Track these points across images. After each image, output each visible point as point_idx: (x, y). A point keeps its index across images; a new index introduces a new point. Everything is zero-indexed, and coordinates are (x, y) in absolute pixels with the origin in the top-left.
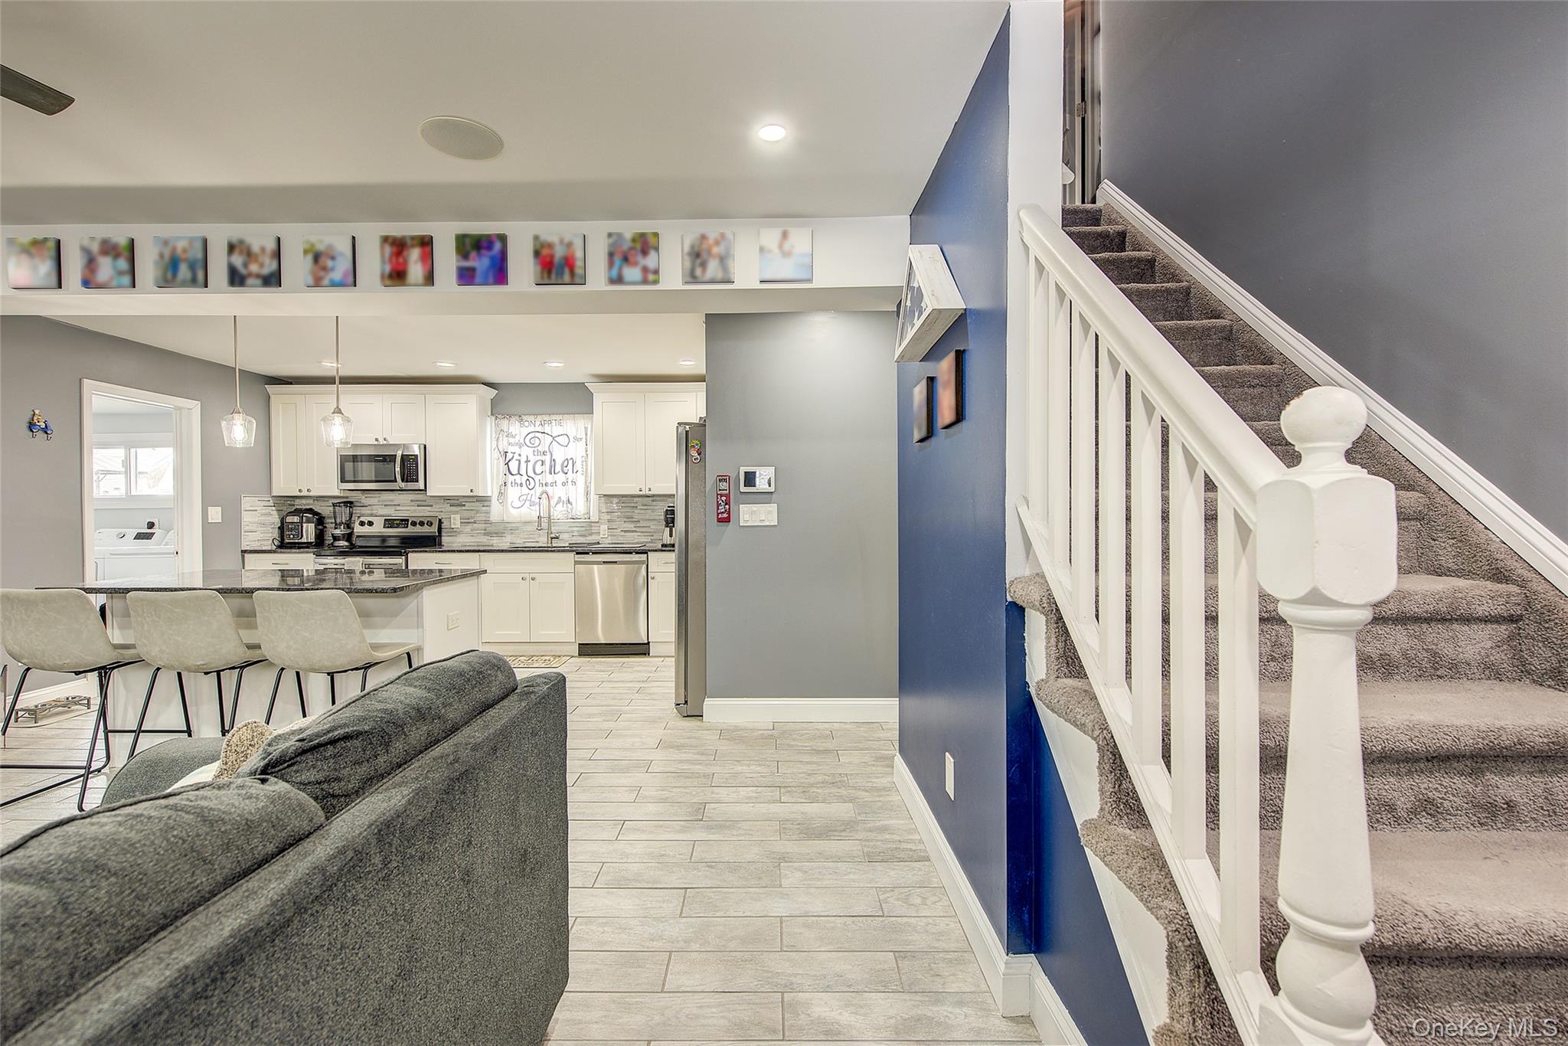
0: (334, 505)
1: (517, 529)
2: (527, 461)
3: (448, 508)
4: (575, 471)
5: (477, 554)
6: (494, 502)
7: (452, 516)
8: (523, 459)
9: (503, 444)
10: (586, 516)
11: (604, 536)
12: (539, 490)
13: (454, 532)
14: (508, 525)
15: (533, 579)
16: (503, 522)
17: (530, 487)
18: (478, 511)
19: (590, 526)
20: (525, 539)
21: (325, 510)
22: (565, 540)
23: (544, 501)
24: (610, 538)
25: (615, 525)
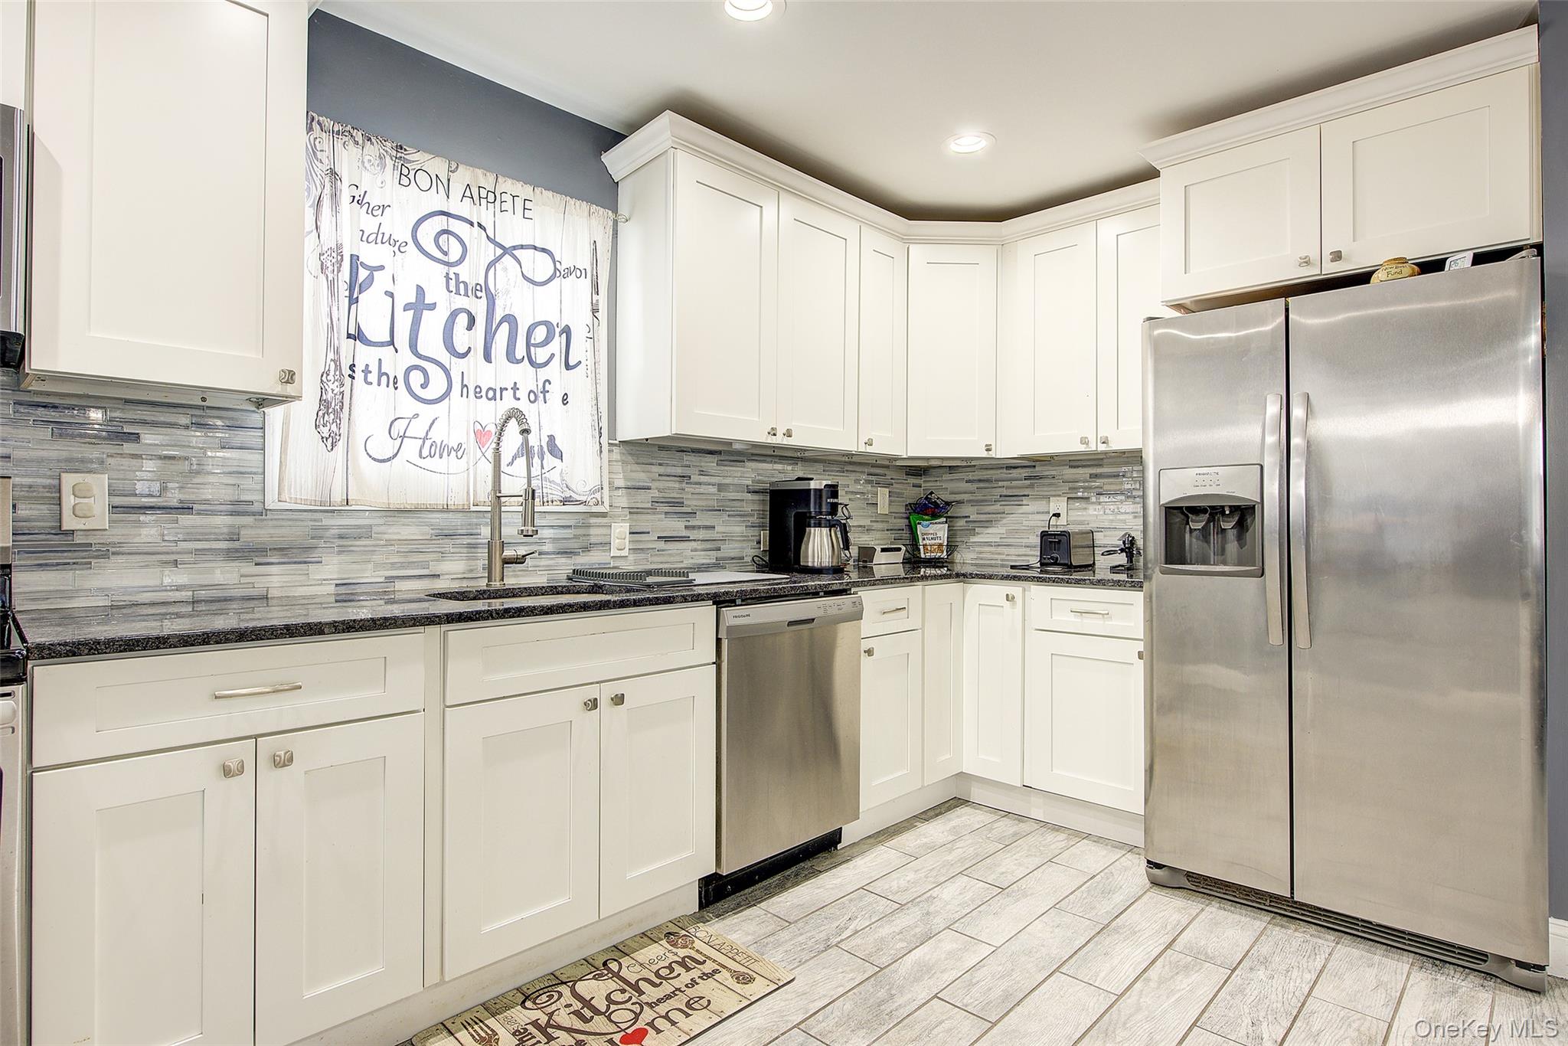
1: (365, 533)
2: (418, 307)
5: (434, 630)
7: (68, 481)
8: (409, 297)
11: (620, 552)
13: (72, 548)
14: (327, 521)
15: (619, 700)
16: (320, 510)
17: (429, 394)
19: (589, 524)
24: (631, 557)
25: (645, 522)
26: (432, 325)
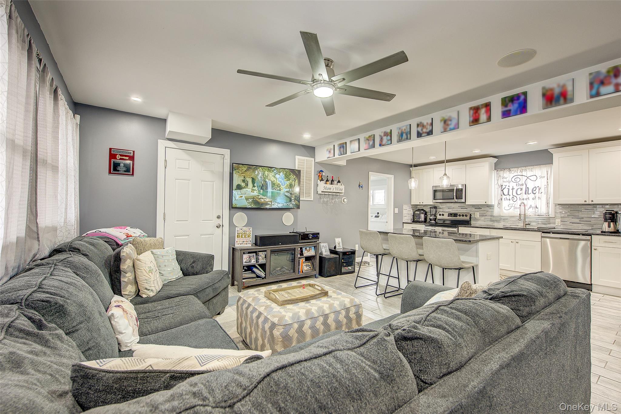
0: (430, 208)
1: (507, 219)
2: (513, 189)
3: (474, 209)
4: (540, 193)
5: (489, 229)
6: (496, 207)
7: (476, 213)
8: (511, 188)
9: (500, 182)
10: (547, 214)
11: (558, 225)
12: (519, 202)
13: (476, 219)
14: (502, 217)
15: (517, 243)
16: (500, 216)
17: (514, 201)
18: (487, 211)
19: (548, 219)
20: (511, 224)
21: (427, 209)
22: (534, 225)
23: (522, 207)
24: (562, 226)
25: (566, 219)
26: (515, 191)
